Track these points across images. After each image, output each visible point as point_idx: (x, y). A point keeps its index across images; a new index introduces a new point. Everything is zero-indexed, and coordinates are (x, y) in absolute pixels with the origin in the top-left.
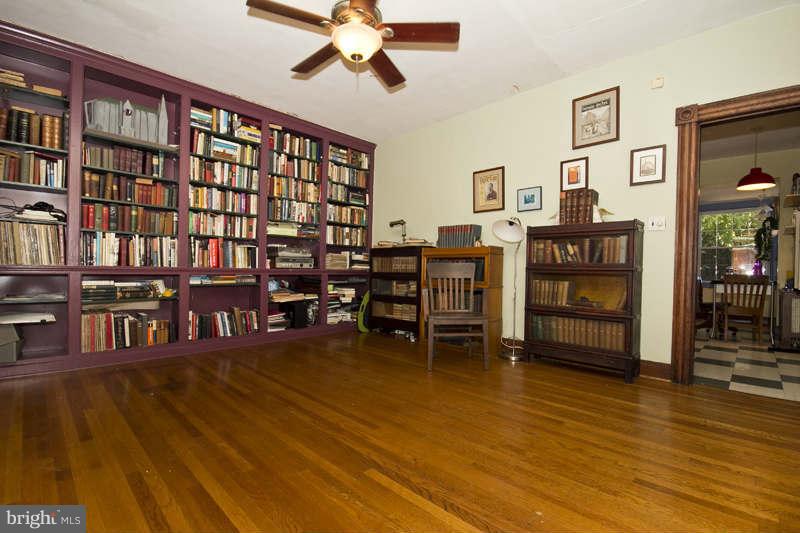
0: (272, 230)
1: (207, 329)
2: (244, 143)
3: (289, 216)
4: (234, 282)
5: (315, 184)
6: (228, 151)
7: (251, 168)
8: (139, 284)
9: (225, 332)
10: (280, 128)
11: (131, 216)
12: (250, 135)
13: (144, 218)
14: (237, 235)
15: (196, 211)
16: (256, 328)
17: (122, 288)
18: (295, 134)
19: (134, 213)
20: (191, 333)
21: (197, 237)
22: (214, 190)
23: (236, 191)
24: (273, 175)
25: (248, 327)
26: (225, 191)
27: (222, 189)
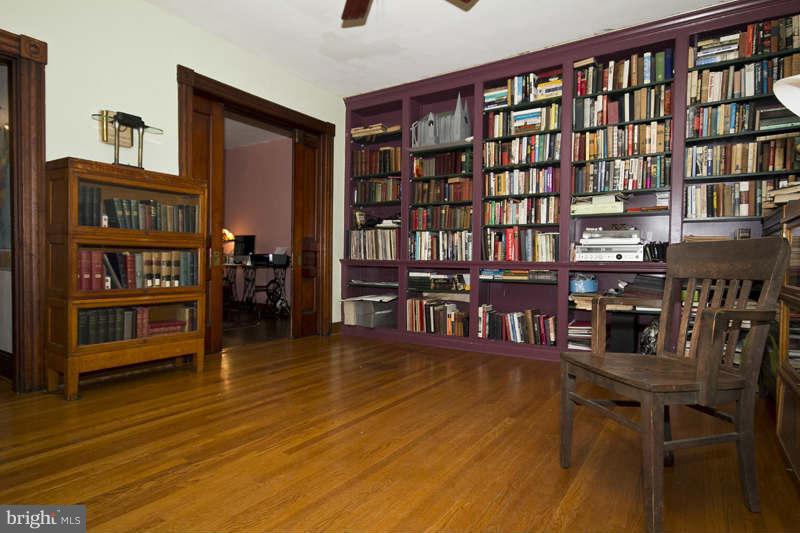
0: (581, 209)
1: (498, 329)
2: (547, 104)
3: (607, 183)
4: (525, 278)
5: (661, 121)
6: (530, 122)
7: (553, 133)
8: (446, 277)
9: (515, 337)
10: (591, 61)
11: (441, 214)
12: (548, 91)
13: (450, 214)
14: (543, 221)
15: (499, 199)
16: (553, 339)
17: (435, 280)
18: (620, 56)
19: (443, 212)
20: (482, 330)
21: (493, 228)
22: (516, 172)
23: (540, 166)
24: (583, 133)
25: (542, 338)
26: (528, 171)
27: (524, 168)
